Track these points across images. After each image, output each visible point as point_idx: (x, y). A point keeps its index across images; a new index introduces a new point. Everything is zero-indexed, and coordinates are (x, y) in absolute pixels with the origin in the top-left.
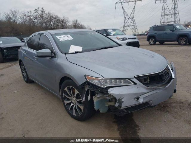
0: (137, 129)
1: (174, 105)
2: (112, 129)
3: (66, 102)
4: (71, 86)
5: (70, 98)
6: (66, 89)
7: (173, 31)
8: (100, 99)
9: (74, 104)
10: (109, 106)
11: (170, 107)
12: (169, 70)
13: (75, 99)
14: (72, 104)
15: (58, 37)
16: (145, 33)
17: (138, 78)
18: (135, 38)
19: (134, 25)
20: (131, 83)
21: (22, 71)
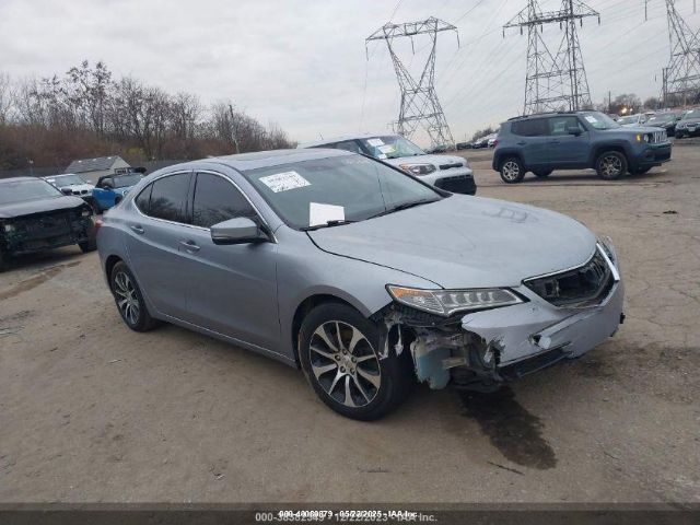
0: (535, 425)
1: (620, 358)
2: (466, 432)
3: (318, 371)
4: (337, 322)
5: (332, 356)
6: (320, 331)
7: (577, 134)
8: (433, 347)
9: (348, 372)
10: (452, 370)
11: (609, 363)
12: (604, 261)
13: (348, 358)
14: (339, 375)
15: (265, 180)
16: (475, 140)
17: (530, 284)
18: (459, 166)
19: (435, 115)
20: (513, 299)
21: (114, 293)
